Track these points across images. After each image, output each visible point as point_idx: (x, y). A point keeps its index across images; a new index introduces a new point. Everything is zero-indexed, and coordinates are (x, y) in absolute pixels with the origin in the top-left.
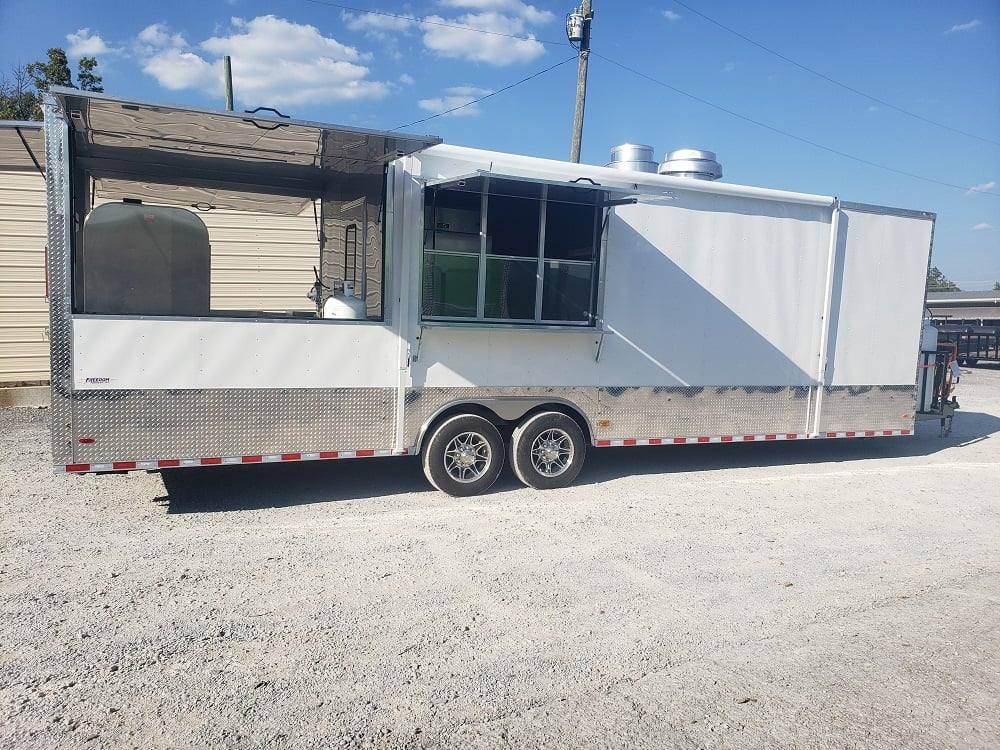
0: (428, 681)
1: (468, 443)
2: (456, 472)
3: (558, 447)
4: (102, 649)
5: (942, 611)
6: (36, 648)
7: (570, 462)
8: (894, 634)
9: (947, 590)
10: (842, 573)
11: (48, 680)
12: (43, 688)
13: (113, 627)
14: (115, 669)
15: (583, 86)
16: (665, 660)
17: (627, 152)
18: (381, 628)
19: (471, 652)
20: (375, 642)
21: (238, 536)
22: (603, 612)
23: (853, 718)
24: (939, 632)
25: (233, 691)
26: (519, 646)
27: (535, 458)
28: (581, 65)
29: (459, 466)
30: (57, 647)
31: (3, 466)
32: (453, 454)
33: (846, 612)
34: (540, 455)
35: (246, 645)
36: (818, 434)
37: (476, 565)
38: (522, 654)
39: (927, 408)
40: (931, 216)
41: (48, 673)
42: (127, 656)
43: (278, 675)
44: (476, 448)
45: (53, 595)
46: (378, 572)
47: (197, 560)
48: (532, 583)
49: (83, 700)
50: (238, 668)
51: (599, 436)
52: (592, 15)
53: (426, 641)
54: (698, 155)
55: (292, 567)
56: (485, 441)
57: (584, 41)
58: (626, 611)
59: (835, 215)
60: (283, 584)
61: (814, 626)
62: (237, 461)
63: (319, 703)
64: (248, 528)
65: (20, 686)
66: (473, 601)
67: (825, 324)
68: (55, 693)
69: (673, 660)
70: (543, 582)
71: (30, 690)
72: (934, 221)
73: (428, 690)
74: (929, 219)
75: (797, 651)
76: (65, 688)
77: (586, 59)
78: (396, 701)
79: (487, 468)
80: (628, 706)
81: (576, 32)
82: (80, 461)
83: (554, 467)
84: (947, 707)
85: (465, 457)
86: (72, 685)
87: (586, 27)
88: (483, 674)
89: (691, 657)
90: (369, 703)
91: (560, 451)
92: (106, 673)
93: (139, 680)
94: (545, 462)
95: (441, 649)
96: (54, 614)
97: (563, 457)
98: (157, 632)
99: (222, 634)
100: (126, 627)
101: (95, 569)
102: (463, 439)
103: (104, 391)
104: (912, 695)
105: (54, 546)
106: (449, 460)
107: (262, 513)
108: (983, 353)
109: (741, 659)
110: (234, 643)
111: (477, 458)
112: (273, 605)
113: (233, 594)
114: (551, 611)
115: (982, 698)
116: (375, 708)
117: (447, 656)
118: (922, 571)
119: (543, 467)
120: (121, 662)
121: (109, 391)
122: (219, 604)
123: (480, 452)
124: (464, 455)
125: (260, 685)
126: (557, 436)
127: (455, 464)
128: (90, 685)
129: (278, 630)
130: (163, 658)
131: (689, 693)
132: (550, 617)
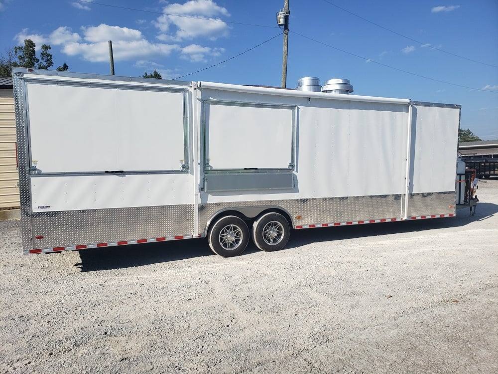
0: (207, 354)
1: (231, 230)
2: (225, 245)
3: (276, 230)
4: (45, 344)
5: (466, 307)
6: (13, 344)
7: (282, 237)
8: (441, 321)
9: (469, 297)
10: (417, 290)
11: (18, 361)
12: (15, 365)
13: (51, 332)
14: (51, 354)
15: (286, 48)
16: (326, 338)
17: (306, 81)
18: (185, 327)
19: (229, 338)
20: (181, 335)
21: (116, 282)
22: (296, 315)
23: (418, 366)
24: (464, 319)
25: (109, 364)
26: (253, 334)
27: (265, 236)
28: (285, 38)
29: (227, 242)
30: (23, 344)
31: (2, 251)
32: (223, 236)
33: (418, 310)
34: (267, 234)
35: (117, 339)
36: (407, 218)
37: (234, 293)
38: (255, 339)
39: (462, 202)
40: (458, 107)
41: (18, 357)
42: (58, 347)
43: (132, 354)
44: (235, 232)
45: (22, 316)
46: (185, 298)
47: (95, 295)
48: (262, 301)
49: (34, 371)
50: (113, 351)
51: (296, 224)
52: (289, 12)
53: (207, 333)
54: (341, 81)
55: (142, 297)
56: (239, 229)
57: (286, 25)
58: (308, 313)
59: (410, 108)
60: (137, 306)
61: (401, 318)
62: (115, 244)
63: (152, 367)
64: (121, 278)
65: (4, 365)
66: (232, 311)
67: (408, 162)
68: (21, 368)
69: (330, 338)
70: (267, 300)
71: (9, 366)
72: (460, 109)
73: (207, 359)
74: (458, 108)
75: (392, 332)
76: (26, 365)
77: (287, 34)
78: (190, 365)
79: (240, 242)
80: (305, 364)
81: (282, 21)
82: (37, 248)
83: (275, 241)
84: (466, 359)
85: (230, 237)
86: (29, 363)
87: (286, 19)
88: (235, 349)
89: (339, 336)
90: (176, 367)
91: (277, 232)
92: (46, 356)
93: (62, 359)
94: (270, 238)
95: (214, 337)
96: (22, 326)
97: (279, 235)
98: (73, 334)
99: (106, 333)
100: (58, 332)
101: (44, 302)
102: (228, 228)
103: (47, 212)
104: (448, 353)
105: (24, 291)
106: (222, 239)
107: (129, 269)
108: (492, 172)
109: (364, 337)
110: (112, 338)
111: (236, 237)
112: (132, 317)
113: (112, 312)
114: (270, 315)
115: (484, 353)
116: (180, 369)
117: (216, 341)
118: (458, 287)
119: (269, 241)
120: (54, 350)
121: (50, 212)
122: (105, 318)
123: (237, 234)
124: (229, 236)
125: (123, 359)
126: (275, 224)
127: (225, 241)
128: (38, 363)
129: (134, 330)
130: (75, 347)
131: (336, 356)
132: (270, 318)
